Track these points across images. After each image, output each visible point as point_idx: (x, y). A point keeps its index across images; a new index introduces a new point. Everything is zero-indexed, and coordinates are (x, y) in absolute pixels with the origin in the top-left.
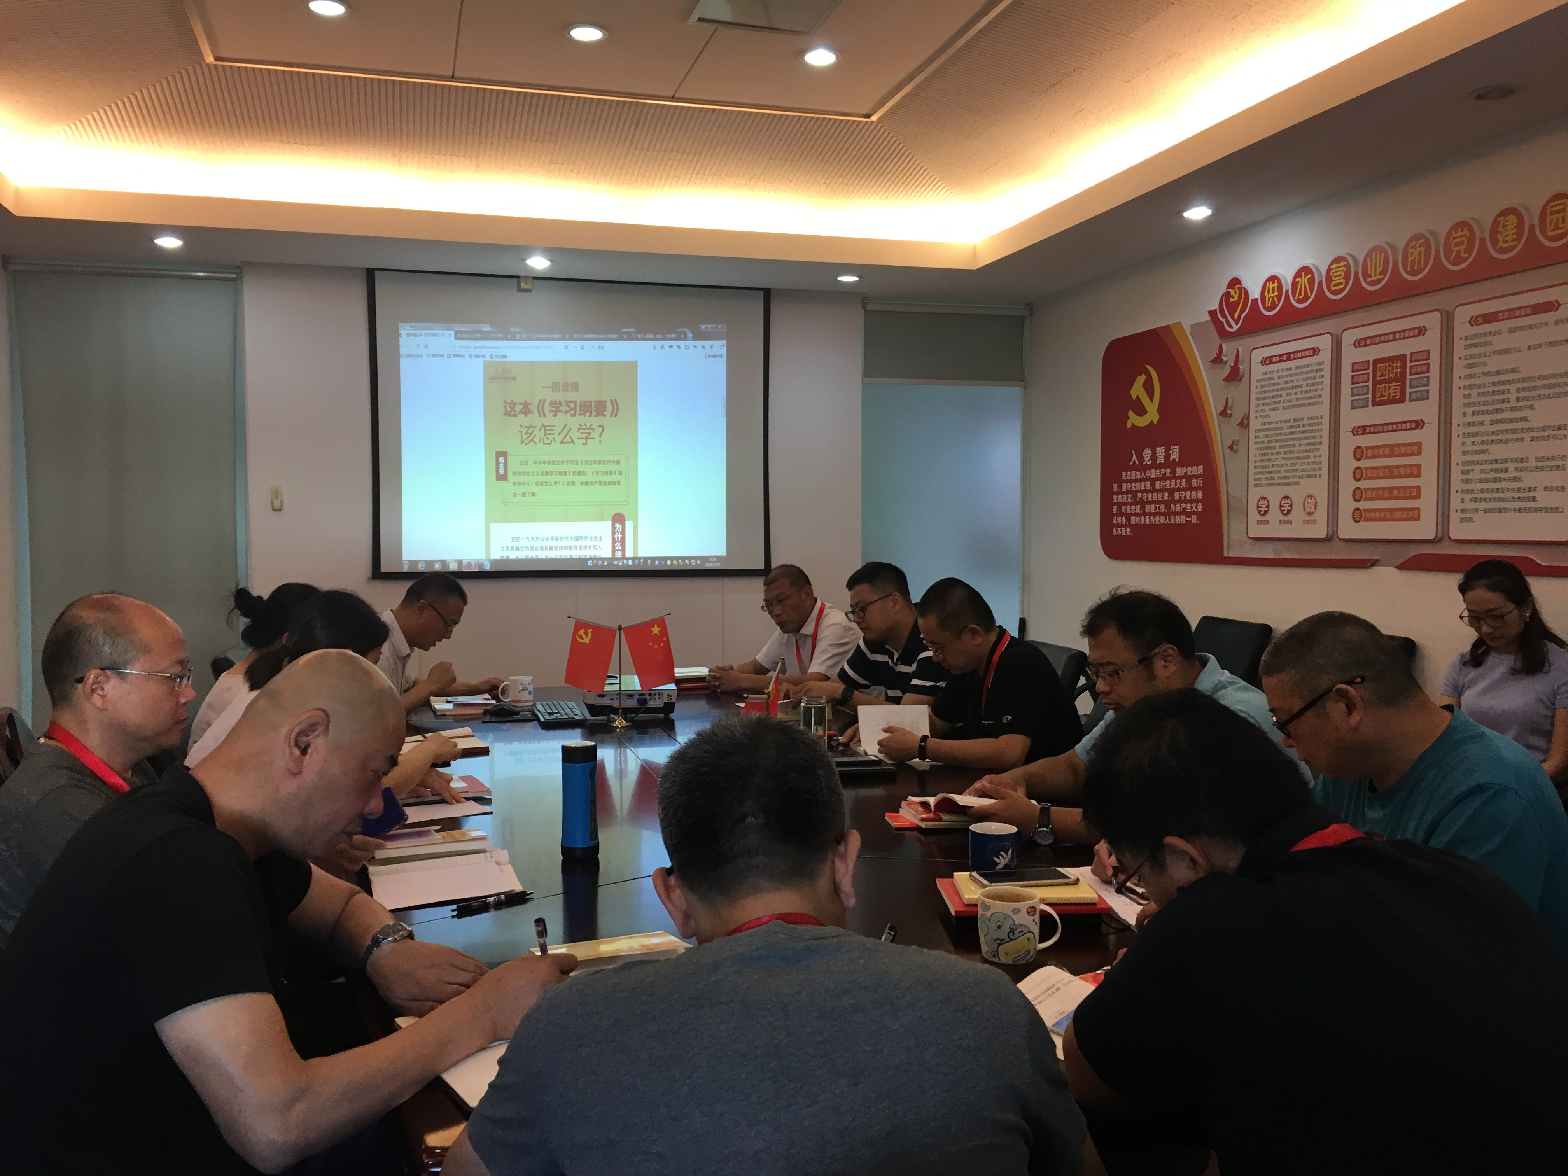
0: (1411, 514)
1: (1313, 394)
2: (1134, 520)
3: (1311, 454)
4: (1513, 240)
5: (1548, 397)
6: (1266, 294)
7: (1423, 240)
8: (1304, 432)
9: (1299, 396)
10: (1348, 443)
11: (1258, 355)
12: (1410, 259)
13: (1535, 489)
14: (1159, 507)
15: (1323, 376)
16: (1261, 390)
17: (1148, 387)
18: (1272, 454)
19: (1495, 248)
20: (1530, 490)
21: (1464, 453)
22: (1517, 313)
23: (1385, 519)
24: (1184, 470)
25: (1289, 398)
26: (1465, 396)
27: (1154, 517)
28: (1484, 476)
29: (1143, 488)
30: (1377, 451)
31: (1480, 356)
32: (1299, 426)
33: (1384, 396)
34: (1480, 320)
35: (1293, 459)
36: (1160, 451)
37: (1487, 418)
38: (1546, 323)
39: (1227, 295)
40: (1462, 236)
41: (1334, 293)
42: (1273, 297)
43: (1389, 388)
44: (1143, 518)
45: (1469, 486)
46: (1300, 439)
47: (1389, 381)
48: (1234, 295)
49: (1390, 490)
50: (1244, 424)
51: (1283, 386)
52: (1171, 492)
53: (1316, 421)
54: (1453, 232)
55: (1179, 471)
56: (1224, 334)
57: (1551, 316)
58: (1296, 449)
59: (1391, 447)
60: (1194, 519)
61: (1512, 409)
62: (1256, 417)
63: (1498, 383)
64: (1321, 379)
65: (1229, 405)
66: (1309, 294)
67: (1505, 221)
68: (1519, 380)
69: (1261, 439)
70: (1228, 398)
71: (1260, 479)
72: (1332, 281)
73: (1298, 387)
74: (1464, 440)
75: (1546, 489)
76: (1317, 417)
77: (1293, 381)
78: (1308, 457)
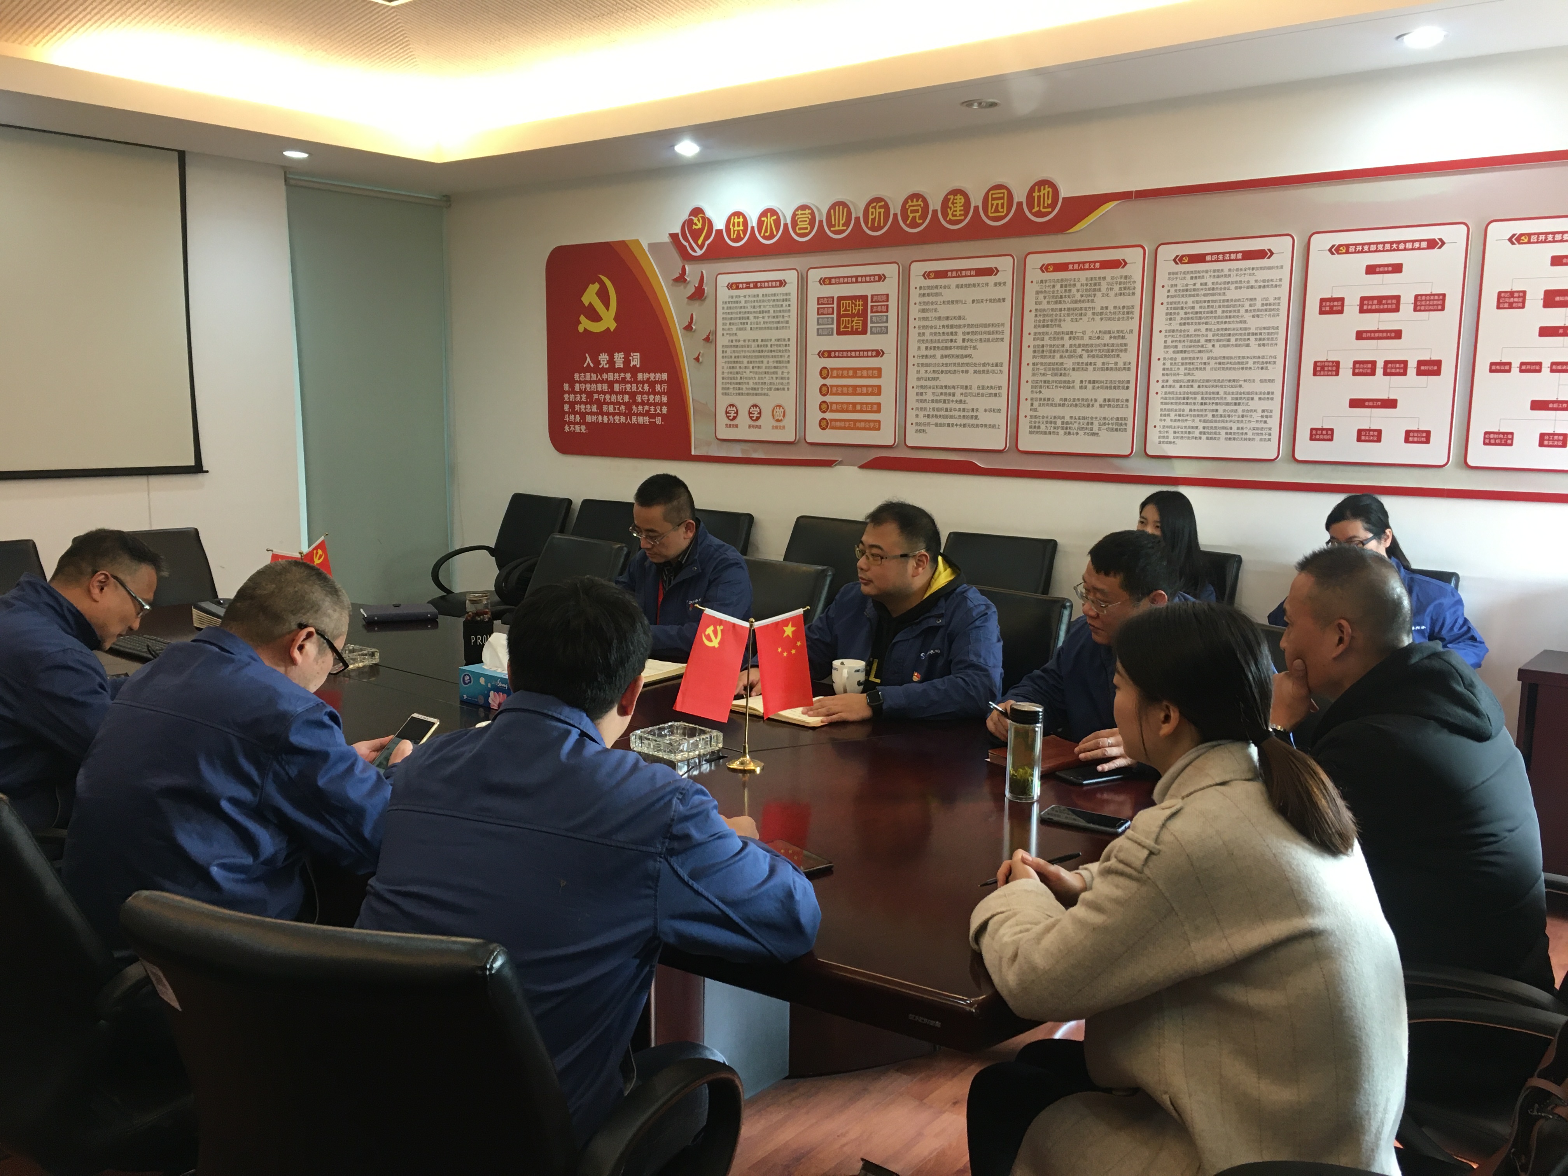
0: (872, 425)
1: (781, 319)
2: (589, 418)
3: (780, 371)
4: (960, 215)
5: (988, 340)
6: (731, 227)
7: (883, 203)
8: (771, 351)
9: (766, 319)
10: (815, 364)
11: (724, 280)
12: (871, 217)
13: (977, 410)
14: (619, 409)
15: (789, 305)
16: (728, 311)
17: (603, 295)
18: (740, 367)
19: (945, 219)
20: (972, 410)
21: (919, 379)
22: (964, 273)
23: (849, 428)
24: (646, 376)
25: (755, 320)
26: (919, 334)
27: (613, 417)
28: (935, 398)
29: (599, 389)
30: (842, 373)
31: (932, 303)
32: (767, 346)
33: (848, 328)
34: (932, 275)
35: (761, 373)
36: (619, 358)
37: (938, 353)
38: (987, 284)
39: (689, 223)
40: (916, 205)
41: (799, 235)
42: (738, 231)
43: (852, 321)
44: (600, 417)
45: (923, 405)
46: (767, 357)
47: (853, 316)
48: (697, 223)
49: (854, 404)
50: (710, 339)
51: (749, 309)
52: (633, 395)
53: (784, 343)
54: (909, 201)
55: (640, 376)
56: (686, 256)
57: (991, 279)
58: (764, 365)
59: (855, 370)
60: (658, 420)
61: (958, 347)
62: (723, 335)
63: (948, 326)
64: (788, 308)
65: (694, 321)
66: (775, 233)
67: (954, 199)
68: (964, 326)
69: (729, 354)
70: (692, 315)
71: (728, 389)
72: (798, 225)
73: (766, 312)
74: (918, 369)
75: (986, 410)
76: (784, 340)
77: (760, 307)
78: (776, 373)
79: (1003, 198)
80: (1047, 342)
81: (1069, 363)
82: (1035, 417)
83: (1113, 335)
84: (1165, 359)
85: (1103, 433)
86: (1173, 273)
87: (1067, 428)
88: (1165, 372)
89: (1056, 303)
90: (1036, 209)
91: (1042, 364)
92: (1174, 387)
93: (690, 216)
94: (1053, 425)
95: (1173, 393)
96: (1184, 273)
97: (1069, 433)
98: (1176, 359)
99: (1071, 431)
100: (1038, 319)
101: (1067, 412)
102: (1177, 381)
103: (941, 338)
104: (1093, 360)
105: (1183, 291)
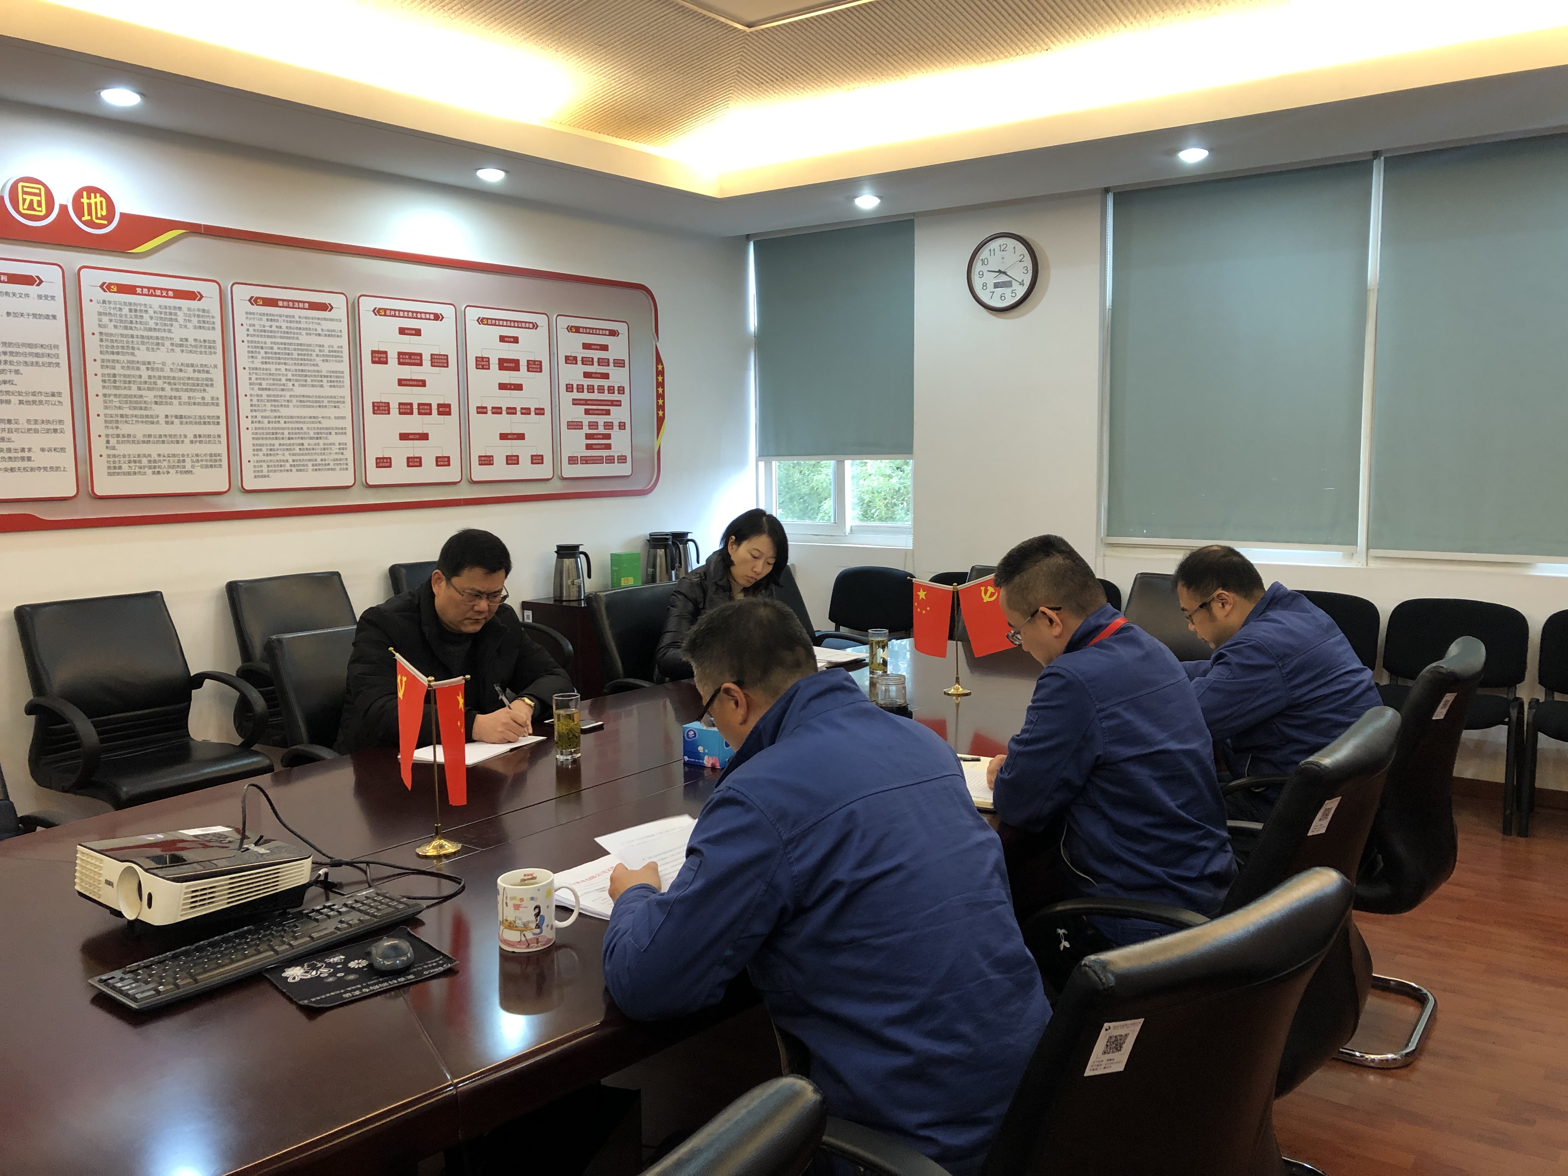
5: (37, 364)
13: (30, 450)
20: (23, 450)
38: (27, 295)
57: (32, 290)
75: (43, 450)
80: (118, 371)
81: (149, 396)
82: (114, 456)
83: (197, 369)
84: (251, 395)
85: (197, 470)
86: (251, 313)
87: (155, 467)
88: (253, 408)
89: (126, 328)
90: (86, 218)
91: (115, 395)
92: (263, 423)
94: (138, 464)
95: (262, 428)
96: (260, 314)
97: (159, 472)
98: (261, 396)
99: (161, 470)
100: (104, 344)
101: (154, 450)
102: (265, 417)
104: (177, 394)
105: (261, 331)
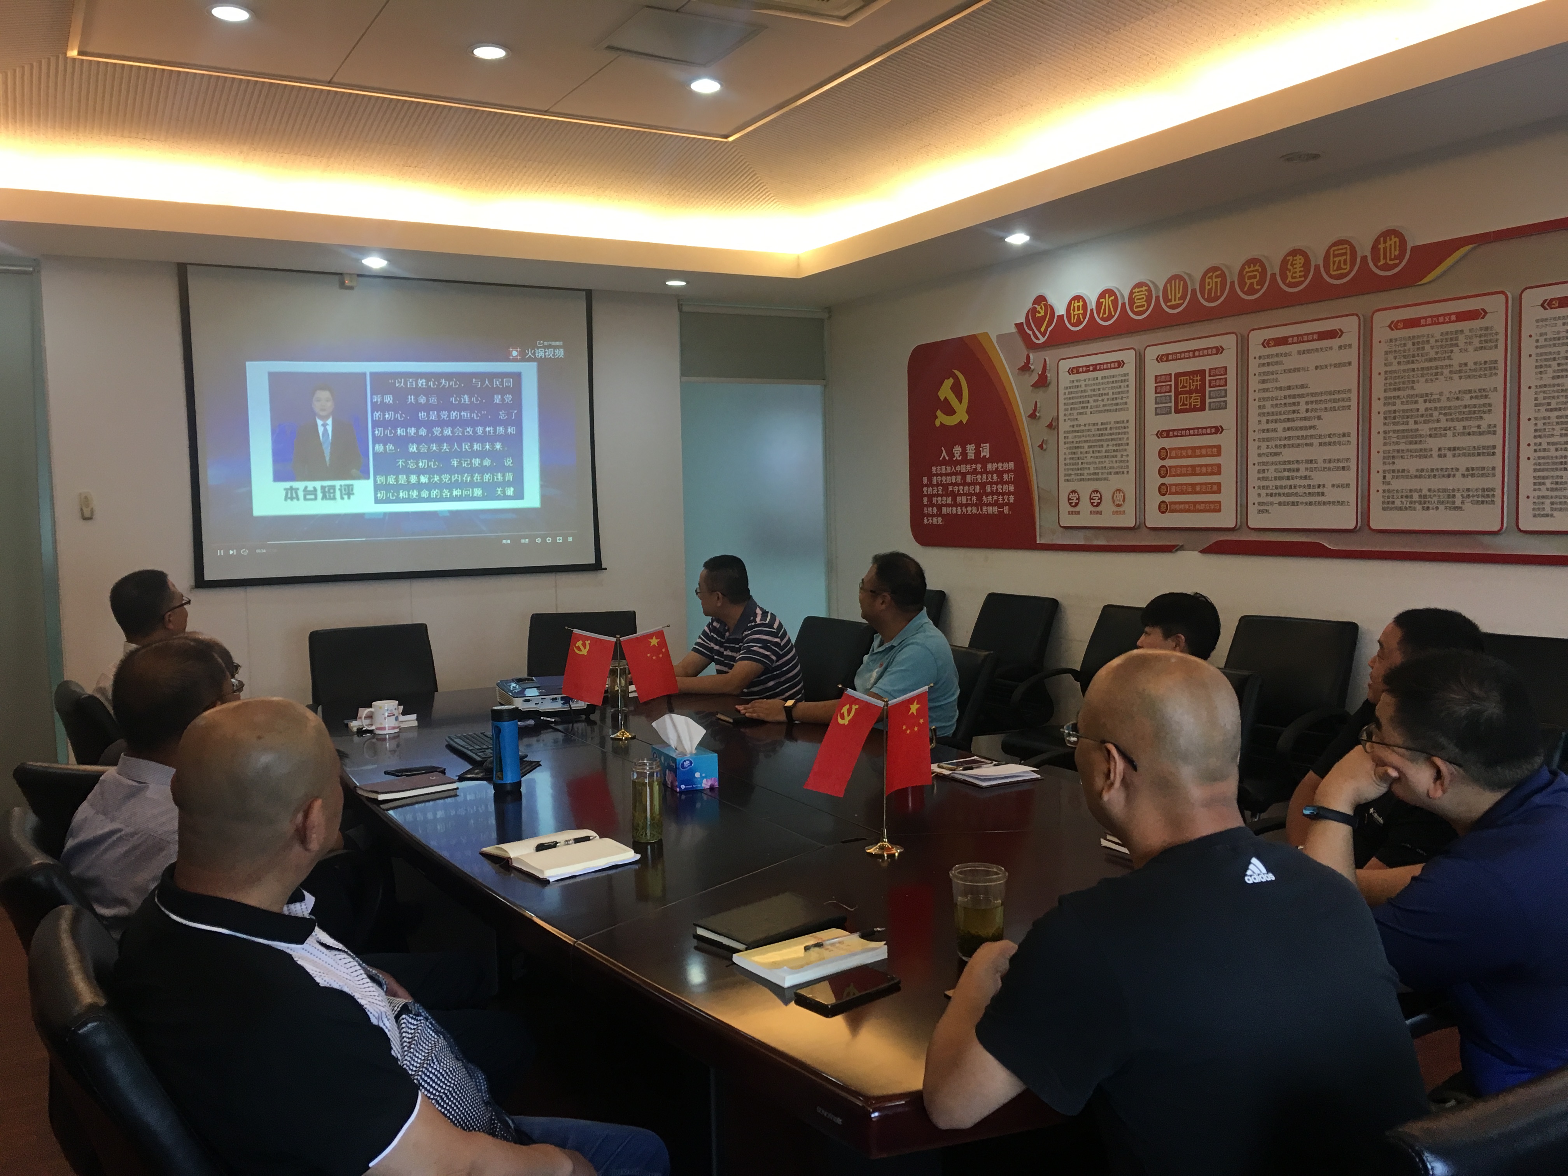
0: (1212, 506)
1: (1119, 401)
2: (945, 510)
3: (1119, 454)
4: (1300, 276)
5: (1333, 409)
6: (1072, 311)
7: (1219, 272)
8: (1111, 434)
9: (1106, 402)
10: (1153, 445)
11: (1065, 365)
12: (1207, 287)
13: (1324, 486)
14: (971, 499)
15: (1128, 386)
16: (1069, 396)
17: (957, 390)
18: (1081, 453)
19: (1284, 283)
20: (1319, 486)
22: (1305, 338)
23: (1189, 511)
24: (995, 465)
25: (1095, 404)
26: (1260, 407)
27: (966, 508)
28: (1278, 475)
29: (954, 481)
30: (1181, 452)
31: (1272, 373)
32: (1106, 429)
33: (1186, 405)
34: (1272, 343)
35: (1101, 457)
36: (971, 449)
37: (1280, 426)
38: (1331, 348)
39: (1033, 311)
40: (1253, 271)
41: (1136, 313)
42: (1078, 314)
43: (1190, 398)
44: (954, 508)
45: (1265, 483)
46: (1107, 440)
47: (1190, 392)
48: (1040, 310)
49: (1193, 485)
50: (1053, 426)
51: (1090, 393)
52: (983, 485)
53: (1123, 425)
54: (1246, 267)
55: (989, 467)
56: (1031, 346)
57: (1335, 343)
58: (1104, 449)
59: (1193, 449)
60: (1006, 510)
61: (1301, 419)
62: (1065, 420)
63: (1290, 396)
64: (1126, 389)
65: (1038, 408)
66: (1113, 314)
67: (1293, 260)
68: (1308, 395)
69: (1070, 440)
70: (1036, 402)
71: (1070, 475)
72: (1135, 303)
73: (1105, 394)
74: (1260, 444)
75: (1333, 486)
76: (1123, 422)
77: (1099, 389)
78: (1116, 456)
79: (1345, 254)
80: (1399, 407)
81: (1424, 429)
82: (1389, 491)
83: (1474, 395)
84: (1536, 418)
85: (1468, 506)
86: (1542, 320)
87: (1425, 503)
88: (1538, 434)
89: (1408, 362)
90: (1382, 262)
91: (1394, 431)
92: (1549, 450)
93: (1033, 304)
94: (1409, 500)
95: (1548, 457)
96: (1555, 319)
97: (1428, 508)
98: (1549, 418)
99: (1431, 506)
100: (1388, 381)
101: (1425, 485)
102: (1553, 444)
103: (1283, 409)
104: (1450, 424)
105: (1554, 339)
